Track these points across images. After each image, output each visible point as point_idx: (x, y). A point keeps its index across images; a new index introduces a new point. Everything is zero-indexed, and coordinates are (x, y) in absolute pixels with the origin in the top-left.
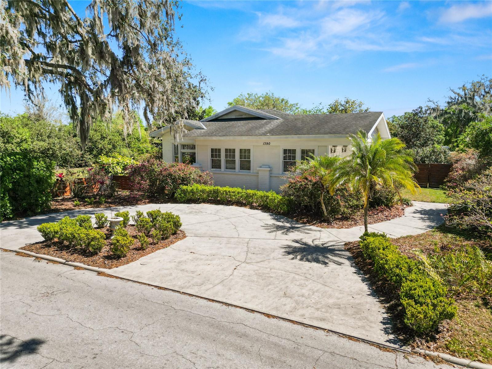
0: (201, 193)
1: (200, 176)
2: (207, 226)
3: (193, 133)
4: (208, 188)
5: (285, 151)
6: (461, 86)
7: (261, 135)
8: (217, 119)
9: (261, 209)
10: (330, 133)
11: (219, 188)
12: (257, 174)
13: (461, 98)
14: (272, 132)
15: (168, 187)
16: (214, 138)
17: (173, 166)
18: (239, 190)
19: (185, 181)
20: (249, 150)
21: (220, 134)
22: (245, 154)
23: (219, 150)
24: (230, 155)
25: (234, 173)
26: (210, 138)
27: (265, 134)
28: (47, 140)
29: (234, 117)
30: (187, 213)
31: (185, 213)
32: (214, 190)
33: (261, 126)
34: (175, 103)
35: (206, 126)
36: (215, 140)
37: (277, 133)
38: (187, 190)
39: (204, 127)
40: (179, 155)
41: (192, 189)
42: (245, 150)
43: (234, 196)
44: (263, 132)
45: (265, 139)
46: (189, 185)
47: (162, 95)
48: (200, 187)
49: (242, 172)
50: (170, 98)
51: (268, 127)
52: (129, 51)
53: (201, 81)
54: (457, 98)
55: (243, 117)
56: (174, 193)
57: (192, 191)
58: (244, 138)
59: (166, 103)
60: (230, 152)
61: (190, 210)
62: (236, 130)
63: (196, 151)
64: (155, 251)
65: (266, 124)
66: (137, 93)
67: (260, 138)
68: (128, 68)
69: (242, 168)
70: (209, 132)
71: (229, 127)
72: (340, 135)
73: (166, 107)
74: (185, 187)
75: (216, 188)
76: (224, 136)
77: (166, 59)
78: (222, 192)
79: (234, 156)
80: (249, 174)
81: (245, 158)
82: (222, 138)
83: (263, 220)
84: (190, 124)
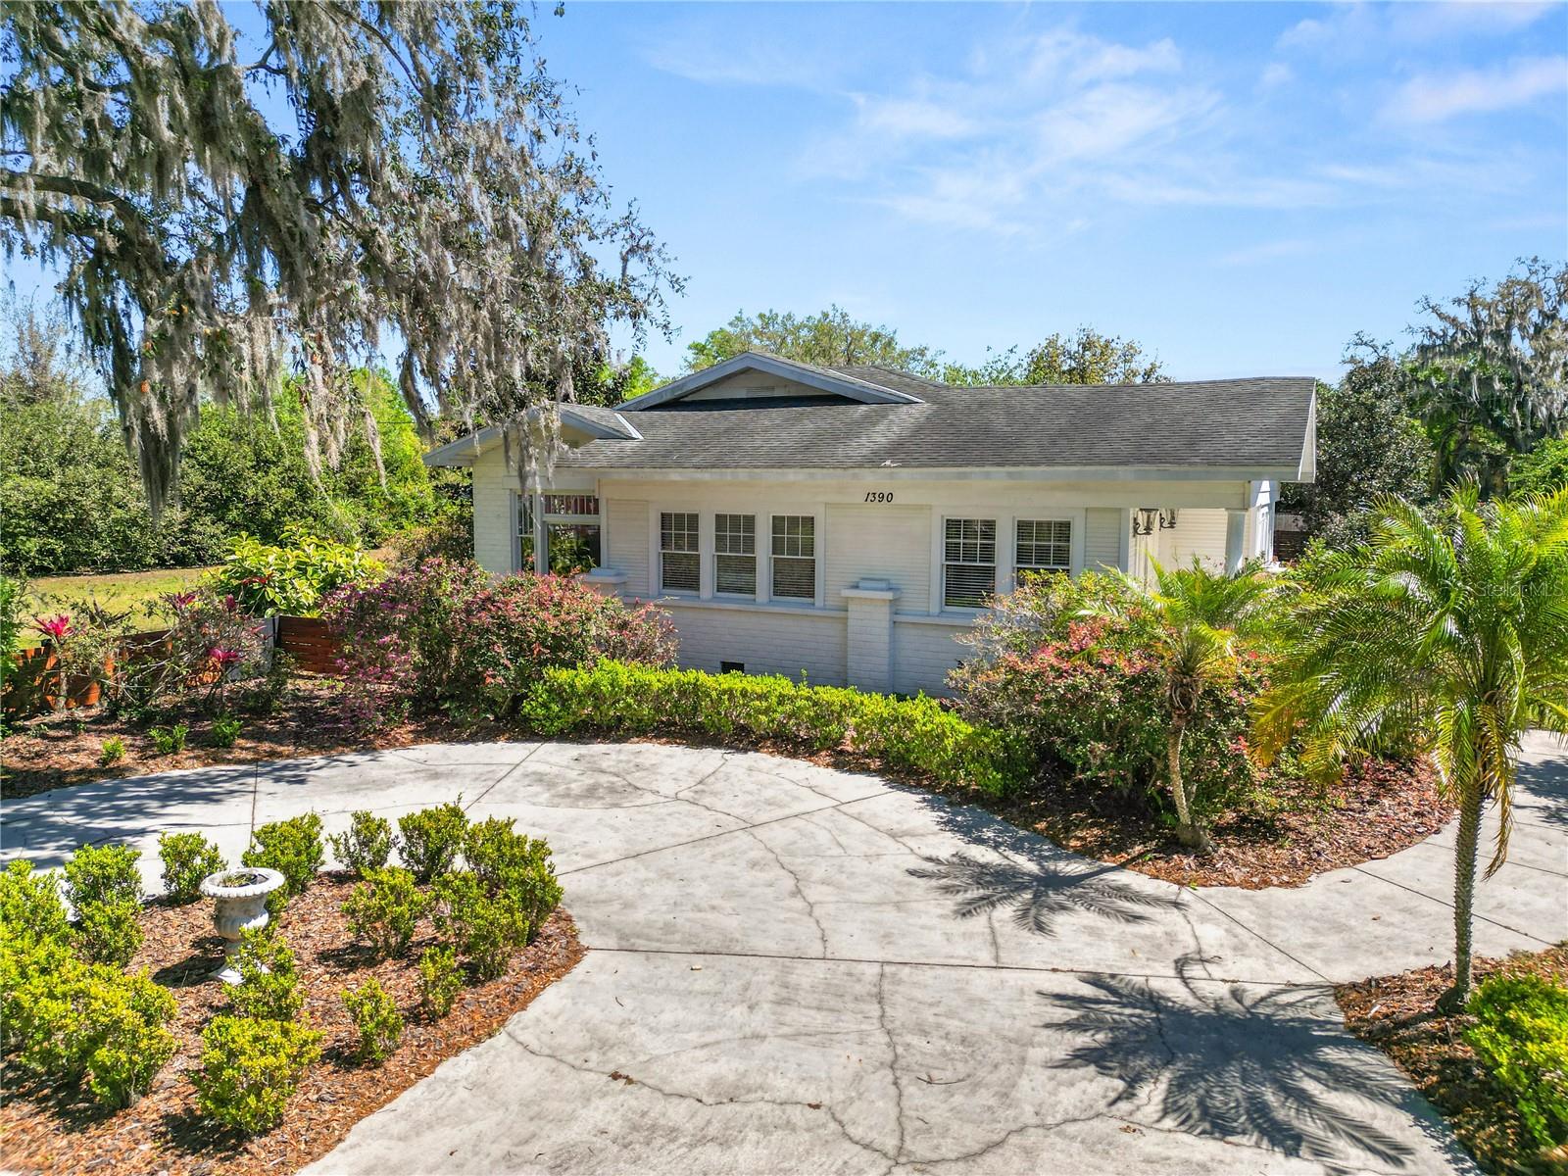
0: (630, 700)
1: (624, 626)
2: (669, 876)
3: (592, 455)
4: (655, 678)
5: (953, 527)
6: (1463, 294)
7: (861, 466)
8: (677, 401)
9: (879, 772)
10: (1140, 460)
11: (702, 676)
12: (842, 614)
13: (1464, 333)
14: (902, 452)
15: (494, 677)
16: (675, 475)
17: (516, 587)
18: (784, 686)
19: (564, 649)
20: (809, 522)
21: (695, 460)
22: (794, 533)
23: (694, 519)
24: (735, 540)
25: (751, 608)
26: (658, 475)
27: (874, 461)
28: (57, 471)
29: (742, 394)
30: (579, 797)
31: (567, 795)
32: (680, 684)
33: (853, 430)
34: (525, 339)
35: (638, 427)
36: (675, 483)
37: (924, 459)
38: (572, 686)
39: (635, 434)
40: (537, 535)
41: (595, 685)
42: (794, 520)
43: (766, 712)
44: (865, 451)
45: (872, 480)
46: (579, 664)
47: (471, 306)
48: (626, 673)
49: (778, 604)
50: (506, 316)
51: (881, 435)
52: (329, 114)
53: (632, 251)
54: (1451, 332)
55: (778, 393)
56: (517, 700)
57: (593, 691)
58: (792, 475)
59: (486, 337)
60: (736, 529)
61: (588, 781)
62: (758, 443)
63: (603, 520)
64: (434, 1065)
65: (870, 421)
66: (361, 291)
67: (855, 476)
68: (325, 186)
69: (780, 588)
70: (650, 451)
71: (727, 431)
72: (1185, 468)
73: (489, 355)
74: (564, 675)
75: (691, 675)
76: (713, 467)
77: (488, 150)
78: (714, 694)
79: (750, 544)
80: (809, 612)
81: (793, 550)
82: (706, 476)
83: (905, 834)
84: (580, 419)
